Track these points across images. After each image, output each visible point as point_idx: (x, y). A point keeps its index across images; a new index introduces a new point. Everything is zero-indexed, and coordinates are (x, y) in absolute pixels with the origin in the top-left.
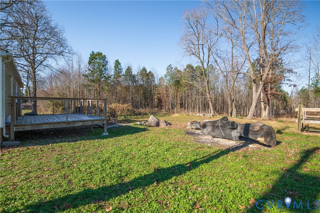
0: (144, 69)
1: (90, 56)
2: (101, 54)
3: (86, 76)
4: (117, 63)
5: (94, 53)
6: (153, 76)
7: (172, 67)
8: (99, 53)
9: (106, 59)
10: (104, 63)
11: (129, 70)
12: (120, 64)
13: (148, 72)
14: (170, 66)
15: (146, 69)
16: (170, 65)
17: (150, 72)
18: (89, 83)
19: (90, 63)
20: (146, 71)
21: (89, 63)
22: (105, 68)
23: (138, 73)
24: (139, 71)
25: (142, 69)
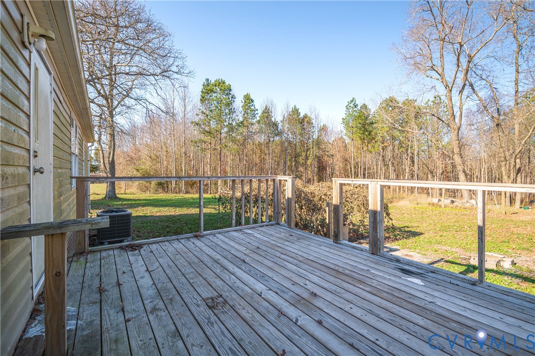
0: (296, 111)
1: (202, 87)
2: (224, 83)
3: (197, 124)
4: (248, 100)
5: (209, 81)
6: (310, 123)
7: (356, 103)
8: (220, 81)
9: (231, 92)
10: (229, 99)
11: (267, 112)
12: (252, 101)
13: (302, 115)
14: (352, 101)
15: (299, 111)
16: (354, 99)
17: (305, 116)
18: (202, 137)
19: (203, 100)
20: (299, 114)
21: (201, 100)
22: (231, 109)
23: (284, 117)
24: (286, 115)
25: (291, 110)
